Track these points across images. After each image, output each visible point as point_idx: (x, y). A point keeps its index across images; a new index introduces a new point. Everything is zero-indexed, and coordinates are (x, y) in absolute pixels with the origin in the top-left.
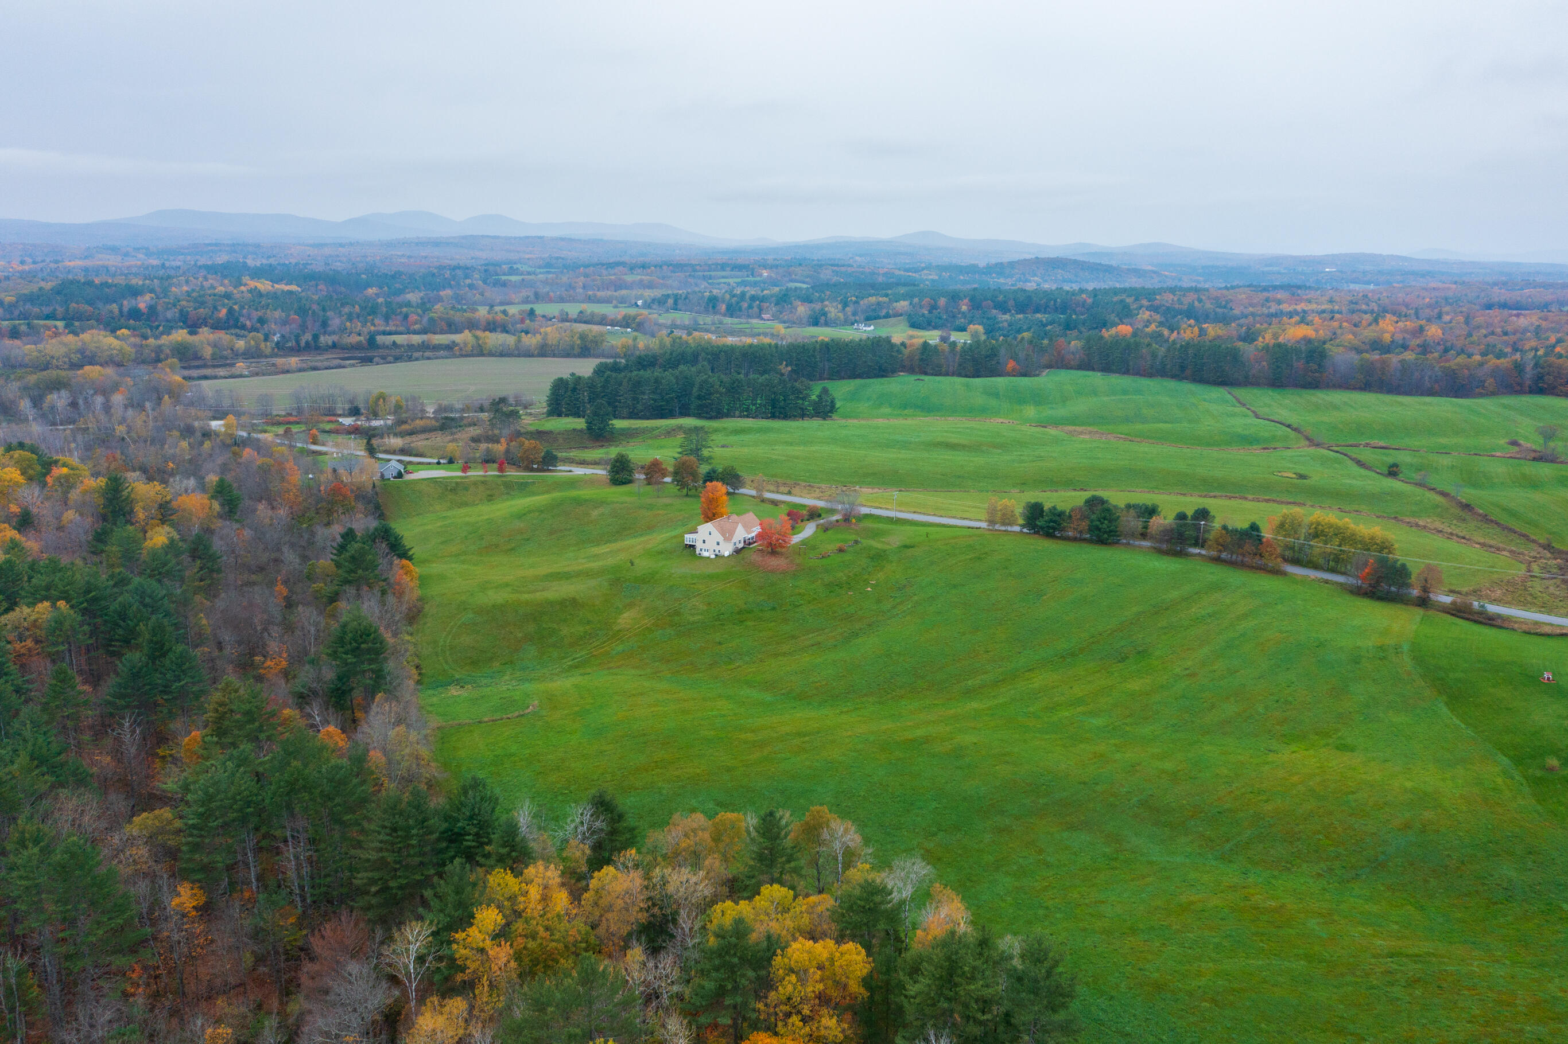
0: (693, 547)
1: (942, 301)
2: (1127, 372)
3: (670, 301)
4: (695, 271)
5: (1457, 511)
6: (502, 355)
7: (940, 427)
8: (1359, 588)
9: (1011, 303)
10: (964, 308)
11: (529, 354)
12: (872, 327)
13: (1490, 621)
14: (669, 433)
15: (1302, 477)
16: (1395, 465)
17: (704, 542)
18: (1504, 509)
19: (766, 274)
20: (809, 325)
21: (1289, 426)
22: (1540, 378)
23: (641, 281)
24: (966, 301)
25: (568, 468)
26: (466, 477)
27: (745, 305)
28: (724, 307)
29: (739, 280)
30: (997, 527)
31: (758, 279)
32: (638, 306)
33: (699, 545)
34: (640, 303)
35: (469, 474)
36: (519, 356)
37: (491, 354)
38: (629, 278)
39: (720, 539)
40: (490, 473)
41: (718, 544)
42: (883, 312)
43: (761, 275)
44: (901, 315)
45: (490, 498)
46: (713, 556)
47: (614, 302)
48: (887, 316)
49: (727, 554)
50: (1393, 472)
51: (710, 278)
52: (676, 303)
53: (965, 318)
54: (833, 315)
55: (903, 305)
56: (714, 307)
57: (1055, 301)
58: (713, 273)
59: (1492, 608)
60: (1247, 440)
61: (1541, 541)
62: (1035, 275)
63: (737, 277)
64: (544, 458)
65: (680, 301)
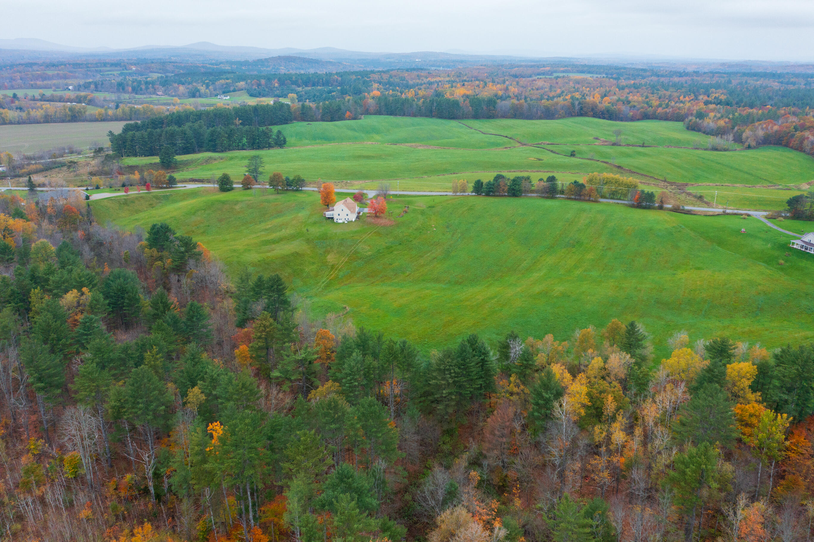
0: (332, 218)
1: (263, 81)
2: (404, 115)
3: (92, 86)
4: (88, 67)
5: (616, 169)
6: (19, 123)
7: (347, 147)
8: (633, 204)
9: (300, 81)
10: (276, 85)
11: (36, 122)
12: (228, 97)
13: (689, 212)
14: (207, 161)
15: (540, 160)
16: (574, 151)
17: (339, 215)
18: (634, 167)
19: (134, 69)
20: (190, 97)
21: (506, 137)
22: (581, 109)
23: (58, 74)
24: (276, 80)
25: (183, 185)
26: (128, 195)
27: (143, 87)
28: (130, 89)
29: (119, 72)
30: (458, 194)
31: (130, 71)
32: (70, 90)
33: (336, 217)
34: (70, 87)
35: (129, 193)
36: (31, 123)
37: (11, 123)
38: (50, 73)
39: (349, 212)
40: (141, 192)
41: (347, 215)
42: (232, 89)
43: (131, 69)
44: (242, 90)
45: (152, 206)
46: (346, 222)
47: (54, 88)
48: (234, 91)
49: (354, 220)
50: (573, 154)
51: (100, 71)
52: (96, 87)
53: (278, 90)
54: (203, 91)
55: (242, 84)
56: (123, 89)
57: (322, 79)
58: (102, 69)
59: (687, 208)
60: (496, 145)
61: (661, 179)
62: (281, 66)
63: (118, 71)
64: (169, 180)
65: (99, 86)
